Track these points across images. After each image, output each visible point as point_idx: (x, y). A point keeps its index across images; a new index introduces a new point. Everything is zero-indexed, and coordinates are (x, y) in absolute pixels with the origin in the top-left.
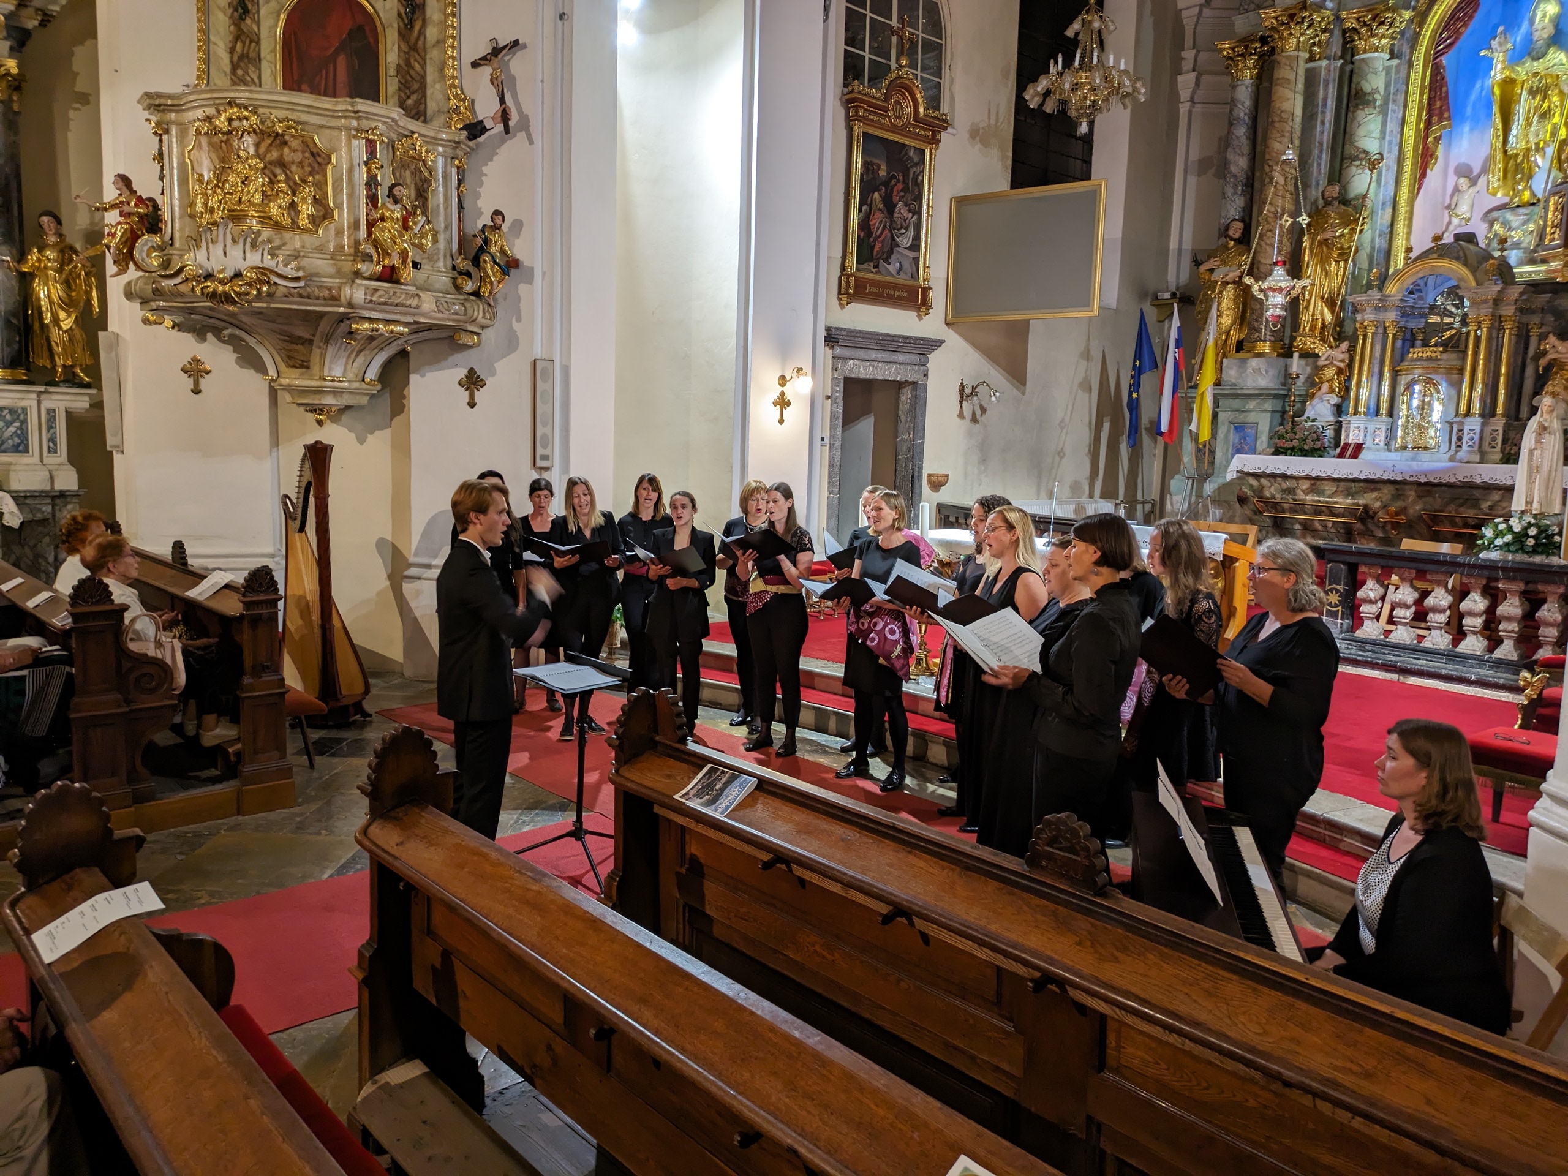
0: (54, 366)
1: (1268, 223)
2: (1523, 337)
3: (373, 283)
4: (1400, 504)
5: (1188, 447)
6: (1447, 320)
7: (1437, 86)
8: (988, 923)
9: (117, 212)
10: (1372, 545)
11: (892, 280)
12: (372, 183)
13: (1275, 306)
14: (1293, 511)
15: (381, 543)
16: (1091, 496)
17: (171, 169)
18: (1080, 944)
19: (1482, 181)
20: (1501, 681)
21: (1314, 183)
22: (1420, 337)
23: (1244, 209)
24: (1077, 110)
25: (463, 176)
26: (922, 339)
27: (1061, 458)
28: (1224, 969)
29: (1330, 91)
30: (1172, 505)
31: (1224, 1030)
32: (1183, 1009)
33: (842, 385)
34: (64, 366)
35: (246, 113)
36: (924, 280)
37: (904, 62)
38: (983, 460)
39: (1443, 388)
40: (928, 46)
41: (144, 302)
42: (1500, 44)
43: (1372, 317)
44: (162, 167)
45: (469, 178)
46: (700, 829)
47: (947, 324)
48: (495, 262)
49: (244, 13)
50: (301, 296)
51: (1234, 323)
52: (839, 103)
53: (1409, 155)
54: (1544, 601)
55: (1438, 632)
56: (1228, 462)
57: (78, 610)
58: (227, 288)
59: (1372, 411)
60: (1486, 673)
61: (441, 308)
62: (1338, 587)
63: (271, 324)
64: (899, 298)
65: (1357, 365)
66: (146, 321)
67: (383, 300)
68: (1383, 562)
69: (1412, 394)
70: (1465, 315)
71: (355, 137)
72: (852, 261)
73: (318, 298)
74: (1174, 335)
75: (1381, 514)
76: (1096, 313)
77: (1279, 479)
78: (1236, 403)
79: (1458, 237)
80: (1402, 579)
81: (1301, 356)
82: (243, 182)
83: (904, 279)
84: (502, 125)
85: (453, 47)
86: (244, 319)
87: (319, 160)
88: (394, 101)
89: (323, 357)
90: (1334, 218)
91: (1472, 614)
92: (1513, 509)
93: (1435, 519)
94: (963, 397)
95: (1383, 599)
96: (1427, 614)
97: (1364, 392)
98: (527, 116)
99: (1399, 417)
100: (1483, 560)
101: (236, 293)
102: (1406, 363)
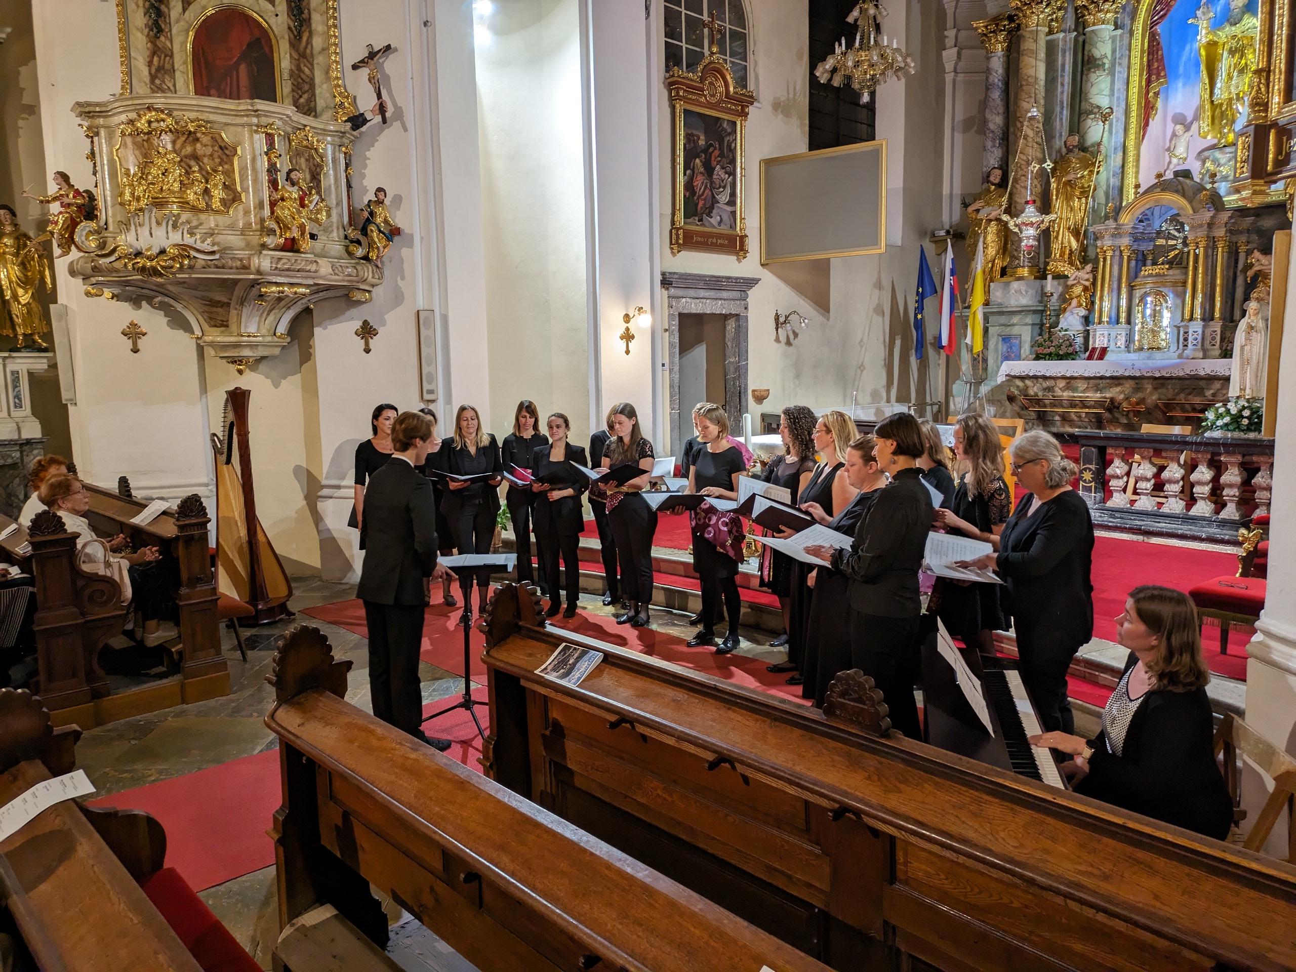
0: (16, 335)
1: (1022, 170)
2: (1233, 254)
3: (277, 253)
4: (1139, 395)
5: (965, 357)
6: (1171, 242)
7: (1154, 48)
8: (794, 765)
9: (58, 203)
10: (1118, 431)
11: (714, 230)
12: (272, 169)
13: (1028, 238)
14: (1053, 405)
15: (297, 470)
16: (888, 401)
17: (102, 165)
18: (869, 778)
19: (1195, 127)
20: (1227, 537)
21: (1058, 135)
23: (1001, 159)
24: (859, 83)
25: (350, 160)
26: (742, 278)
27: (862, 371)
29: (1067, 58)
30: (955, 405)
31: (989, 845)
32: (954, 829)
33: (677, 319)
34: (24, 335)
35: (163, 116)
36: (741, 229)
37: (715, 50)
38: (798, 376)
39: (1171, 300)
40: (735, 35)
41: (86, 278)
42: (1204, 14)
43: (1109, 243)
44: (95, 164)
45: (355, 162)
46: (560, 697)
47: (762, 265)
48: (380, 231)
49: (158, 32)
50: (217, 267)
51: (998, 253)
52: (662, 86)
53: (1134, 108)
54: (1258, 470)
55: (1174, 499)
56: (998, 368)
57: (36, 539)
58: (154, 263)
59: (1113, 320)
60: (1214, 531)
61: (336, 271)
62: (1090, 466)
63: (193, 292)
64: (721, 245)
65: (1099, 283)
66: (88, 294)
67: (286, 266)
68: (1127, 444)
69: (1145, 308)
71: (256, 132)
72: (680, 217)
73: (231, 268)
74: (949, 265)
75: (1125, 405)
76: (883, 250)
77: (1040, 380)
78: (1003, 319)
79: (1177, 174)
80: (1143, 458)
81: (1054, 278)
82: (163, 174)
83: (724, 229)
85: (336, 53)
86: (171, 288)
87: (227, 152)
88: (288, 100)
89: (239, 316)
90: (1075, 163)
91: (1200, 483)
92: (1230, 395)
93: (1169, 406)
94: (778, 324)
95: (1128, 474)
96: (1164, 485)
97: (1106, 304)
98: (401, 107)
99: (1135, 324)
100: (1207, 438)
101: (162, 267)
102: (1139, 279)
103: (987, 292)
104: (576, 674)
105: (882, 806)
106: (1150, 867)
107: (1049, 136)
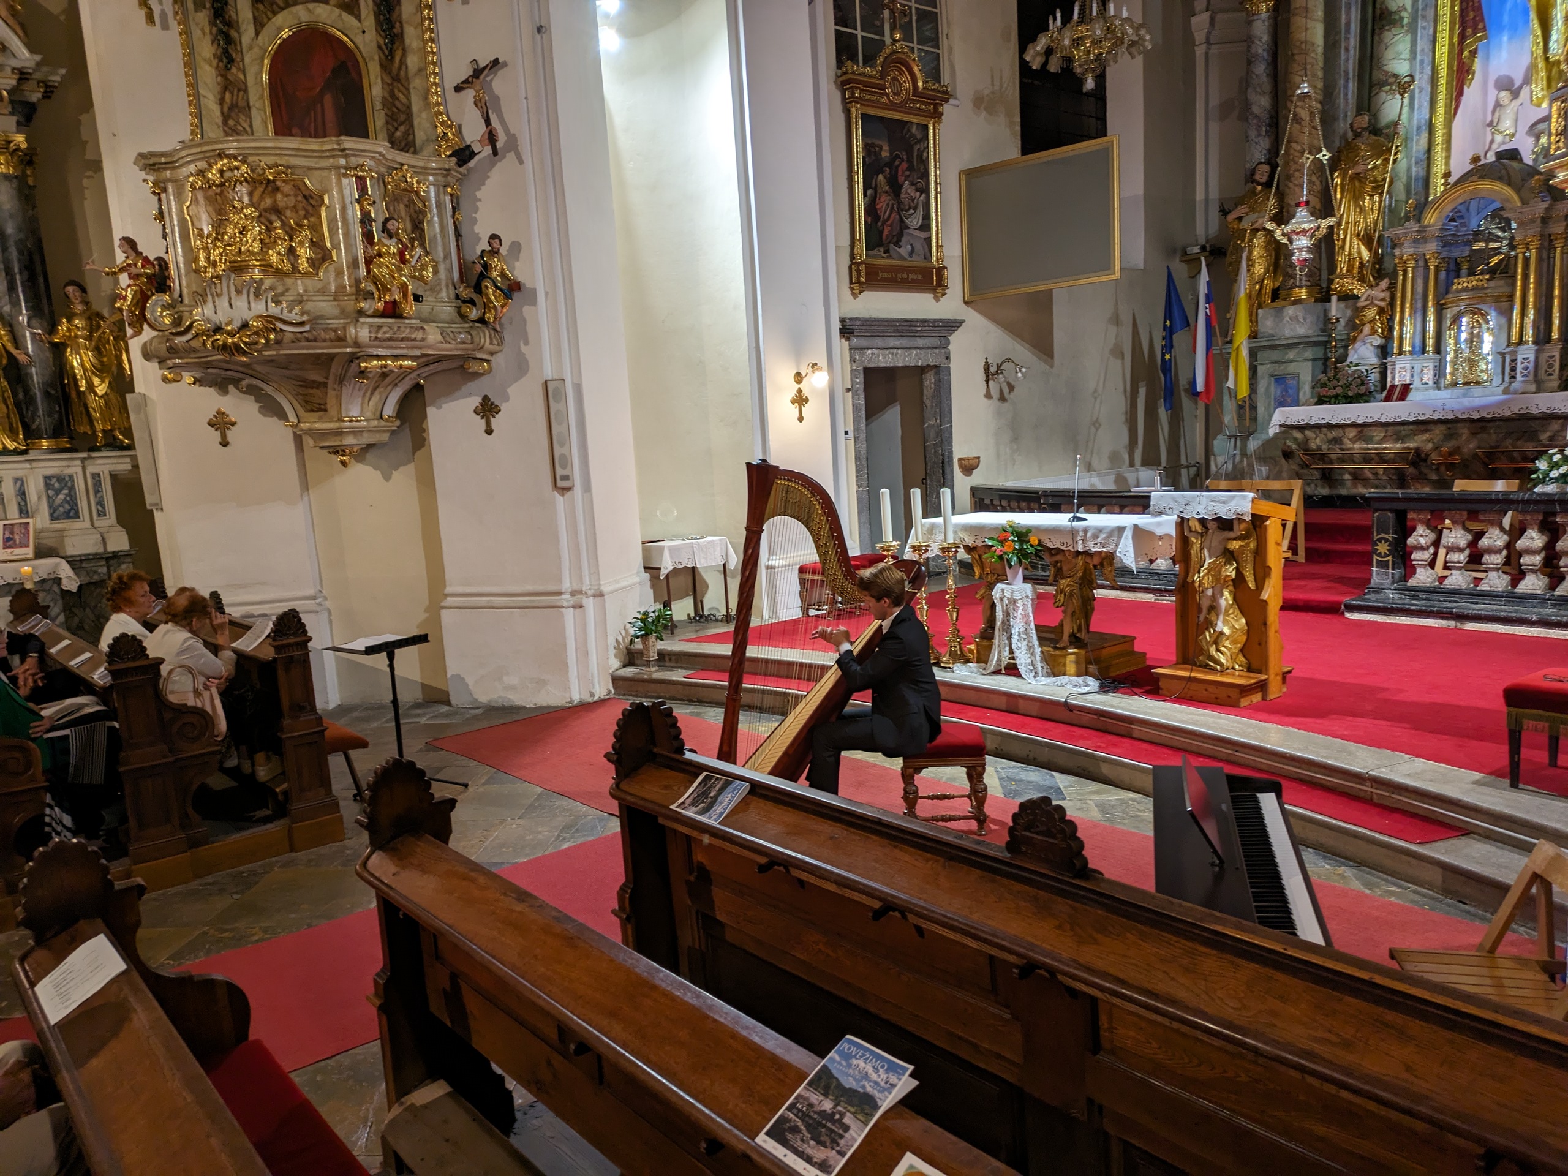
0: (94, 432)
1: (1293, 162)
4: (1453, 443)
5: (1228, 405)
8: (973, 913)
10: (1427, 490)
11: (904, 263)
12: (366, 220)
13: (1300, 250)
14: (1342, 461)
16: (1132, 465)
17: (172, 226)
18: (1059, 927)
19: (1525, 93)
20: (1564, 620)
21: (1342, 116)
23: (1269, 151)
24: (1080, 66)
25: (458, 204)
26: (941, 321)
27: (1097, 429)
29: (1353, 15)
30: (1216, 466)
31: (1202, 1007)
32: (1162, 987)
33: (862, 376)
34: (104, 431)
35: (236, 163)
36: (938, 260)
37: (897, 36)
38: (1015, 439)
39: (1493, 319)
40: (923, 16)
41: (162, 362)
43: (1411, 250)
44: (164, 225)
45: (464, 205)
47: (966, 303)
48: (496, 287)
49: (229, 63)
50: (308, 340)
51: (1267, 271)
52: (833, 87)
53: (1443, 72)
55: (1495, 574)
56: (1271, 417)
57: (115, 667)
58: (236, 339)
59: (1417, 349)
60: (1549, 611)
61: (448, 338)
62: (1386, 536)
63: (283, 371)
64: (914, 281)
66: (165, 380)
67: (388, 336)
68: (1435, 506)
69: (1459, 331)
70: (1512, 238)
71: (345, 175)
73: (324, 341)
74: (1203, 289)
75: (1433, 456)
76: (1117, 275)
77: (1324, 429)
78: (1275, 355)
79: (1500, 155)
80: (1454, 522)
81: (1339, 299)
82: (241, 233)
83: (917, 261)
84: (490, 147)
85: (435, 74)
86: (258, 368)
87: (313, 202)
88: (383, 135)
89: (339, 398)
90: (1365, 150)
91: (1530, 552)
93: (1491, 456)
94: (988, 376)
95: (1436, 544)
96: (1482, 556)
97: (1408, 330)
98: (514, 135)
99: (1447, 353)
100: (1538, 494)
101: (245, 343)
102: (1450, 295)
103: (1253, 319)
104: (718, 809)
105: (1075, 961)
106: (1403, 1032)
107: (1328, 118)
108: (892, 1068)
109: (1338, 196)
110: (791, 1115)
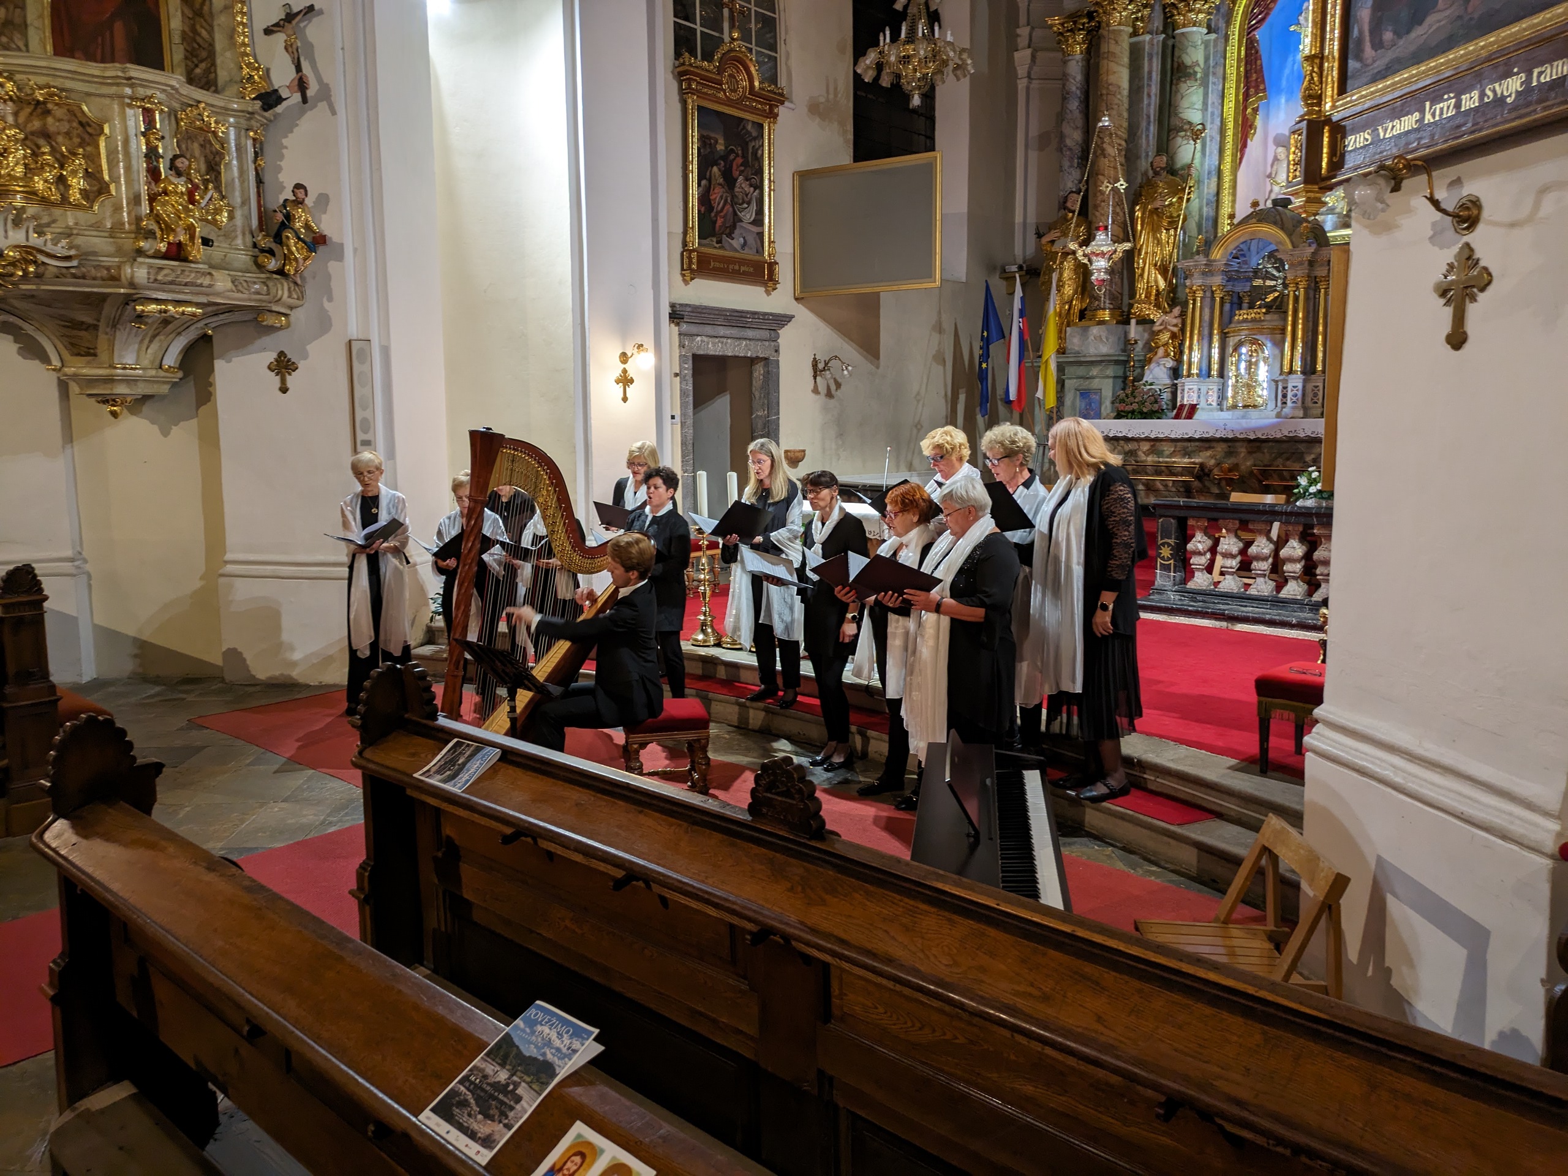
3: (157, 261)
4: (1232, 460)
5: (1038, 414)
6: (1269, 283)
7: (1252, 59)
10: (1208, 500)
11: (737, 255)
12: (152, 154)
13: (1099, 270)
14: (1136, 472)
18: (791, 889)
21: (1144, 155)
22: (1246, 300)
23: (1080, 181)
24: (908, 83)
25: (261, 149)
26: (771, 314)
28: (924, 902)
29: (1155, 65)
31: (917, 965)
33: (691, 362)
35: (2, 80)
36: (769, 255)
37: (736, 35)
38: (841, 435)
39: (1268, 348)
40: (762, 19)
43: (1199, 282)
45: (268, 151)
46: (451, 809)
47: (796, 299)
48: (299, 238)
50: (74, 276)
51: (1076, 292)
52: (670, 76)
53: (1230, 125)
55: (1262, 579)
59: (1204, 372)
61: (240, 288)
62: (1169, 541)
63: (45, 308)
64: (745, 273)
67: (170, 279)
68: (1210, 515)
69: (1239, 361)
71: (130, 106)
72: (694, 237)
73: (94, 279)
74: (1017, 305)
75: (1216, 471)
76: (938, 283)
77: (1122, 442)
78: (1081, 371)
80: (1228, 531)
81: (1138, 323)
83: (749, 254)
85: (243, 13)
86: (16, 303)
87: (89, 130)
88: (180, 69)
89: (111, 342)
90: (1162, 188)
91: (1292, 560)
93: (1265, 474)
94: (816, 371)
95: (1213, 550)
96: (1251, 563)
97: (1196, 356)
98: (327, 85)
99: (1229, 378)
100: (1299, 508)
102: (1233, 325)
103: (1061, 336)
104: (464, 777)
105: (802, 923)
106: (1098, 984)
107: (1130, 156)
108: (578, 1034)
109: (1139, 228)
110: (462, 1088)
